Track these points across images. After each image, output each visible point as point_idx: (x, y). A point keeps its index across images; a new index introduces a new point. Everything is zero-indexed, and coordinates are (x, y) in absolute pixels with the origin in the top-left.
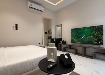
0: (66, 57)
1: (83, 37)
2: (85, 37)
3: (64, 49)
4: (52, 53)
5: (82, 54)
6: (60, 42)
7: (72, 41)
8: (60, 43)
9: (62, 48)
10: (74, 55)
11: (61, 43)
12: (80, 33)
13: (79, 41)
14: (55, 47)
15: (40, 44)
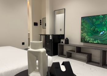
0: (63, 68)
1: (102, 33)
2: (105, 33)
3: (68, 53)
4: (37, 61)
5: (99, 63)
6: (62, 40)
7: (83, 40)
8: (61, 44)
9: (65, 53)
10: (85, 63)
11: (62, 42)
12: (98, 24)
13: (95, 40)
14: (43, 50)
15: (23, 44)
